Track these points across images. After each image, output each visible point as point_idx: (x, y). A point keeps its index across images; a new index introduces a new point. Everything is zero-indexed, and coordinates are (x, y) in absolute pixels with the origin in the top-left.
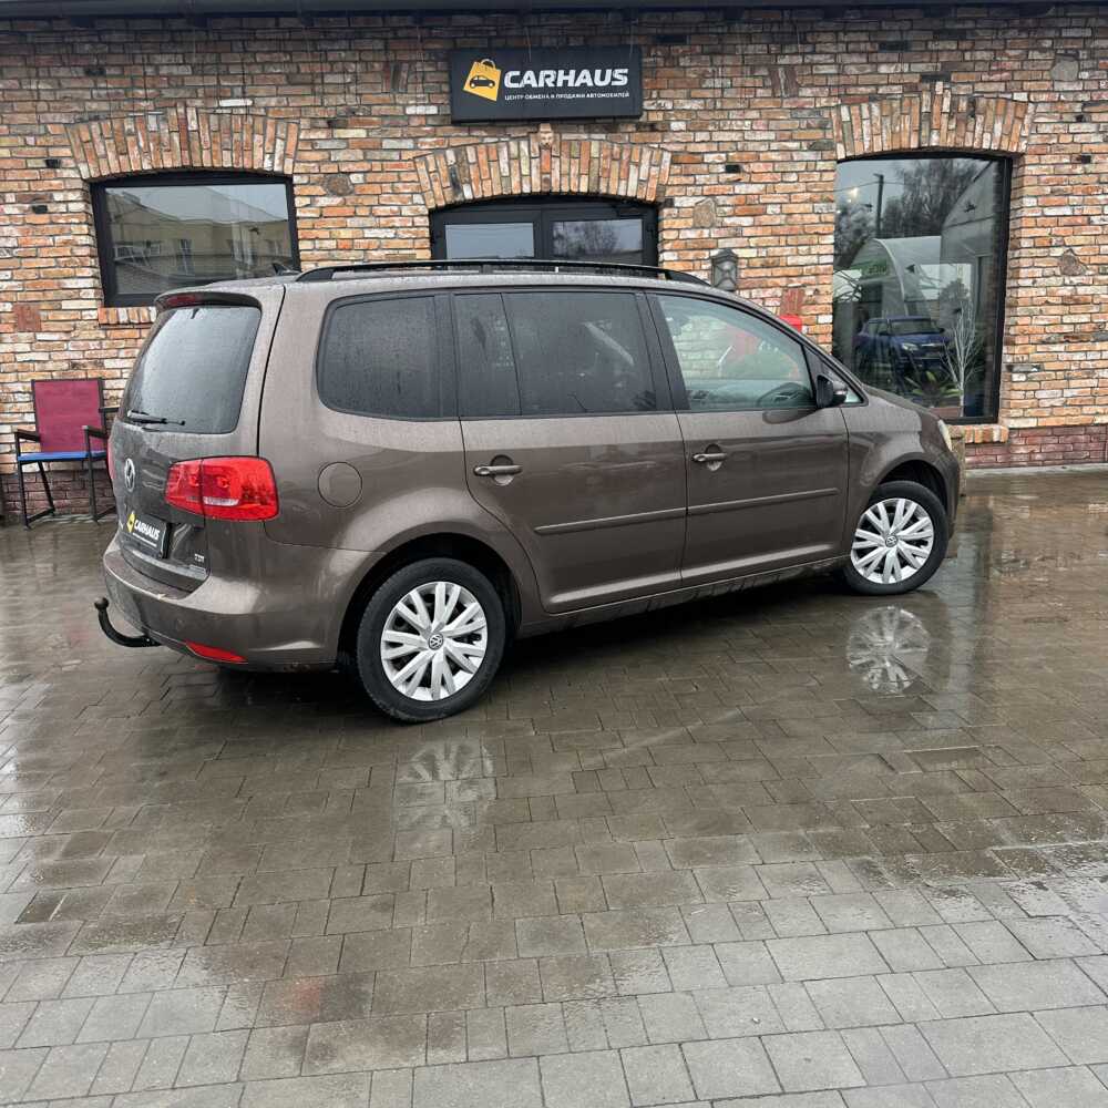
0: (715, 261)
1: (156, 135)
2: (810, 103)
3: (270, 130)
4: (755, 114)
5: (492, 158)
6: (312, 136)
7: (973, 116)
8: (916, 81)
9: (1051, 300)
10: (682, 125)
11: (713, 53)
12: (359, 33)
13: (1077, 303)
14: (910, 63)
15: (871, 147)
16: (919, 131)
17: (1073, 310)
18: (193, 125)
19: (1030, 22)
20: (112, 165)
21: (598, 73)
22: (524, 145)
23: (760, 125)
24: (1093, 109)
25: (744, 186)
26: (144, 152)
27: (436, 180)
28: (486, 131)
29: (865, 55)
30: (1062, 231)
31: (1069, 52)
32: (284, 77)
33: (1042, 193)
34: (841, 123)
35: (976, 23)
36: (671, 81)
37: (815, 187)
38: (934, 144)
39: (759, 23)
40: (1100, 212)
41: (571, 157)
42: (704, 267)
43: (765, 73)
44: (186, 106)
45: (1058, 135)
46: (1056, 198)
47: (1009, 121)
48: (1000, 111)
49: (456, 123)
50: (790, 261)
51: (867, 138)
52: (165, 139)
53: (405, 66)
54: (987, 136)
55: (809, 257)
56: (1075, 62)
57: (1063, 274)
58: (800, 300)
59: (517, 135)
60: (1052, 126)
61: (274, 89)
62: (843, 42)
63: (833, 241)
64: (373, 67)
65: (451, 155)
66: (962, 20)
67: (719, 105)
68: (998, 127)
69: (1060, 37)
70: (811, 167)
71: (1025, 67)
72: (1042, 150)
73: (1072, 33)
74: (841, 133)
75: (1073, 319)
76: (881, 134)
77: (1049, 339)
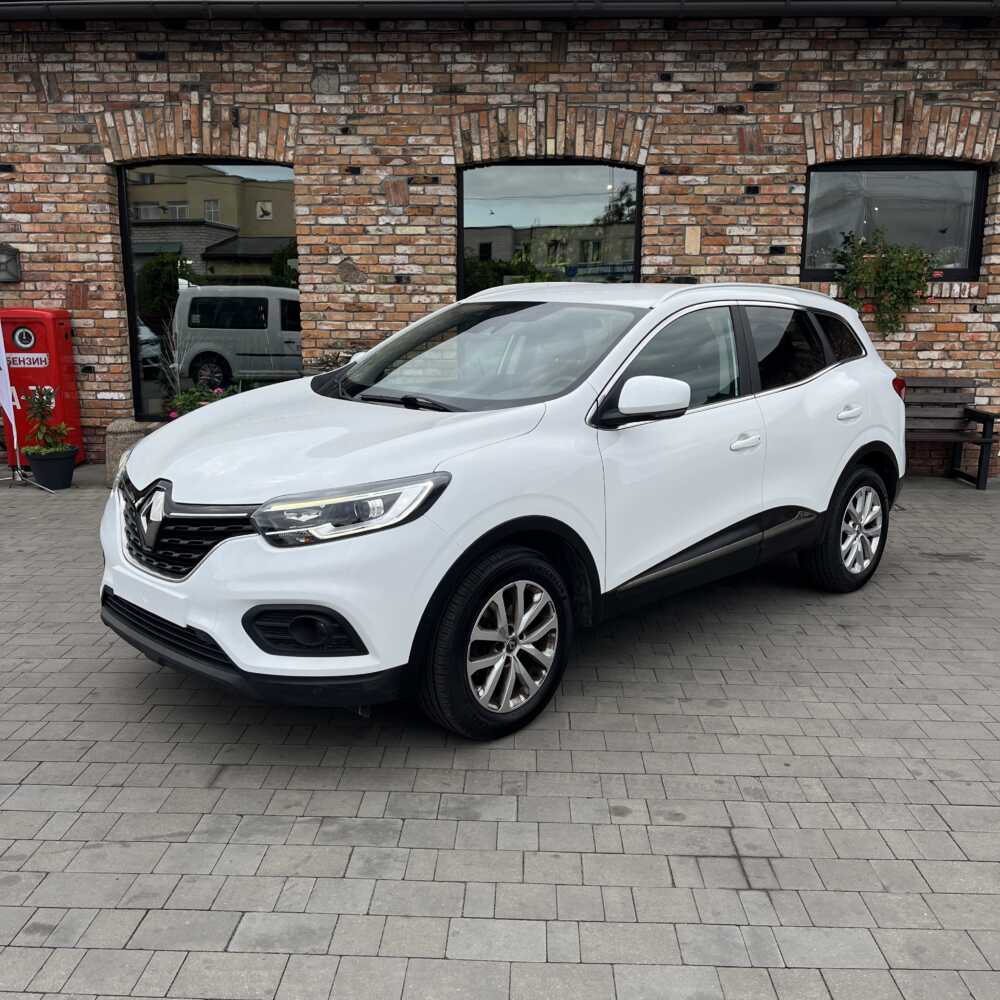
2: (74, 109)
4: (21, 118)
7: (236, 124)
8: (176, 89)
9: (332, 306)
13: (360, 310)
14: (169, 73)
15: (138, 152)
16: (182, 138)
17: (357, 317)
19: (285, 36)
23: (28, 128)
24: (355, 122)
25: (17, 186)
29: (123, 64)
30: (336, 240)
31: (329, 66)
33: (313, 202)
34: (105, 128)
35: (231, 35)
37: (87, 188)
38: (194, 152)
40: (374, 222)
43: (27, 79)
45: (325, 146)
46: (329, 208)
47: (273, 131)
48: (264, 121)
50: (70, 257)
51: (133, 145)
54: (252, 145)
55: (89, 254)
56: (336, 77)
57: (345, 280)
58: (84, 295)
60: (317, 138)
62: (102, 52)
63: (109, 240)
66: (211, 33)
68: (263, 137)
69: (317, 51)
70: (81, 170)
71: (284, 80)
72: (310, 160)
73: (331, 47)
74: (107, 138)
75: (359, 326)
76: (146, 140)
77: (336, 343)
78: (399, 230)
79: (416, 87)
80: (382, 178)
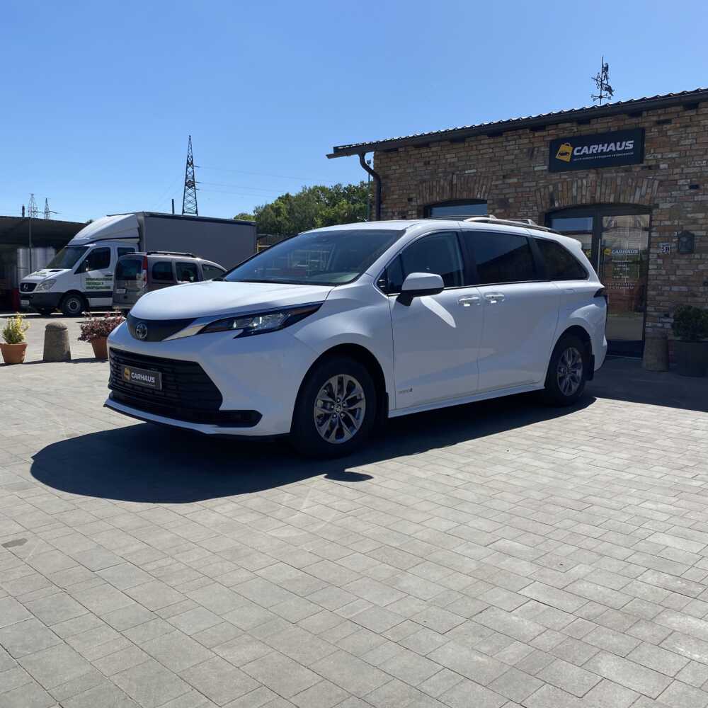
0: (679, 237)
1: (442, 186)
3: (481, 182)
5: (570, 187)
6: (497, 183)
11: (687, 126)
18: (455, 182)
20: (428, 199)
21: (618, 144)
22: (584, 182)
27: (543, 200)
32: (488, 160)
36: (662, 144)
41: (606, 186)
42: (674, 240)
44: (453, 174)
49: (554, 172)
52: (445, 188)
53: (536, 149)
59: (582, 176)
64: (523, 151)
65: (551, 187)
67: (688, 154)
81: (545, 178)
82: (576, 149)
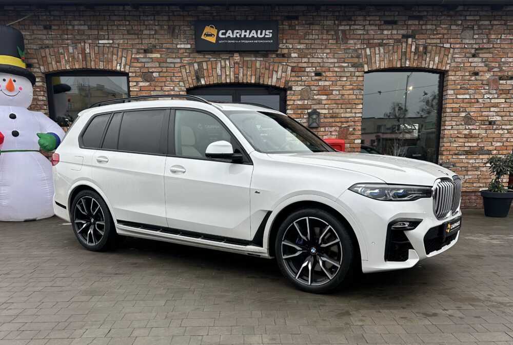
0: (309, 114)
1: (72, 54)
2: (353, 46)
3: (120, 54)
4: (328, 51)
5: (214, 67)
6: (138, 57)
7: (425, 54)
8: (400, 38)
9: (459, 135)
10: (296, 55)
11: (310, 24)
12: (158, 13)
13: (472, 137)
14: (397, 30)
15: (380, 66)
16: (401, 60)
17: (470, 140)
18: (88, 51)
19: (452, 13)
20: (54, 67)
21: (259, 31)
22: (227, 63)
23: (331, 55)
24: (480, 51)
25: (323, 82)
26: (67, 62)
27: (189, 76)
28: (211, 55)
29: (378, 26)
30: (464, 105)
31: (470, 26)
32: (126, 31)
33: (456, 88)
34: (366, 56)
35: (428, 13)
36: (292, 36)
37: (355, 83)
38: (407, 66)
39: (330, 11)
40: (482, 97)
41: (248, 68)
42: (305, 117)
43: (333, 33)
44: (85, 43)
45: (464, 63)
46: (463, 91)
47: (442, 56)
48: (438, 52)
49: (199, 52)
50: (342, 116)
51: (378, 63)
52: (76, 56)
53: (177, 27)
54: (432, 62)
55: (351, 114)
56: (472, 31)
57: (465, 124)
58: (347, 133)
59: (224, 58)
60: (461, 59)
61: (122, 36)
62: (368, 20)
64: (164, 27)
65: (196, 66)
66: (419, 12)
67: (312, 47)
68: (437, 59)
69: (465, 20)
70: (353, 74)
71: (449, 33)
72: (456, 69)
73: (471, 18)
74: (366, 60)
75: (470, 144)
76: (384, 61)
77: (458, 153)
78: (493, 101)
79: (508, 35)
80: (488, 77)
81: (190, 57)
82: (221, 32)
